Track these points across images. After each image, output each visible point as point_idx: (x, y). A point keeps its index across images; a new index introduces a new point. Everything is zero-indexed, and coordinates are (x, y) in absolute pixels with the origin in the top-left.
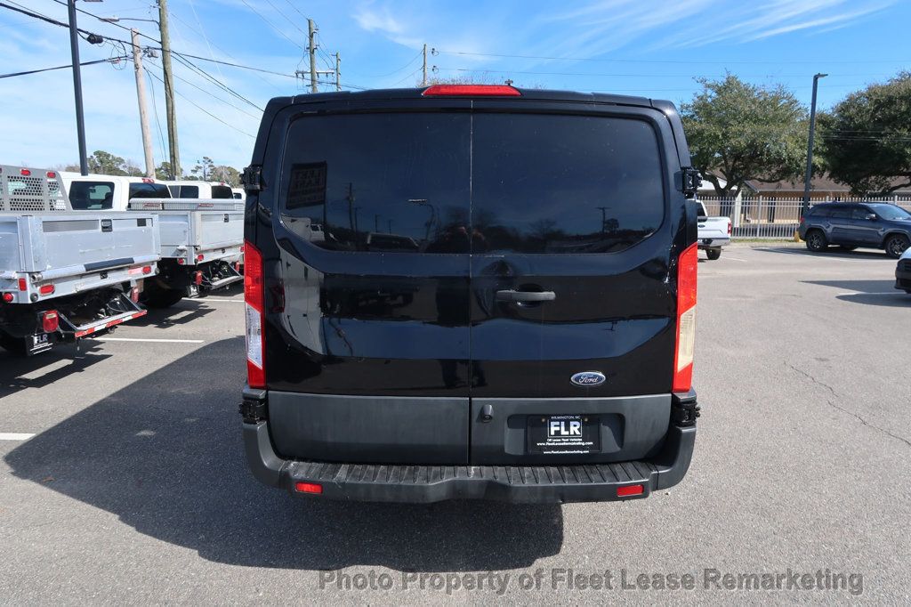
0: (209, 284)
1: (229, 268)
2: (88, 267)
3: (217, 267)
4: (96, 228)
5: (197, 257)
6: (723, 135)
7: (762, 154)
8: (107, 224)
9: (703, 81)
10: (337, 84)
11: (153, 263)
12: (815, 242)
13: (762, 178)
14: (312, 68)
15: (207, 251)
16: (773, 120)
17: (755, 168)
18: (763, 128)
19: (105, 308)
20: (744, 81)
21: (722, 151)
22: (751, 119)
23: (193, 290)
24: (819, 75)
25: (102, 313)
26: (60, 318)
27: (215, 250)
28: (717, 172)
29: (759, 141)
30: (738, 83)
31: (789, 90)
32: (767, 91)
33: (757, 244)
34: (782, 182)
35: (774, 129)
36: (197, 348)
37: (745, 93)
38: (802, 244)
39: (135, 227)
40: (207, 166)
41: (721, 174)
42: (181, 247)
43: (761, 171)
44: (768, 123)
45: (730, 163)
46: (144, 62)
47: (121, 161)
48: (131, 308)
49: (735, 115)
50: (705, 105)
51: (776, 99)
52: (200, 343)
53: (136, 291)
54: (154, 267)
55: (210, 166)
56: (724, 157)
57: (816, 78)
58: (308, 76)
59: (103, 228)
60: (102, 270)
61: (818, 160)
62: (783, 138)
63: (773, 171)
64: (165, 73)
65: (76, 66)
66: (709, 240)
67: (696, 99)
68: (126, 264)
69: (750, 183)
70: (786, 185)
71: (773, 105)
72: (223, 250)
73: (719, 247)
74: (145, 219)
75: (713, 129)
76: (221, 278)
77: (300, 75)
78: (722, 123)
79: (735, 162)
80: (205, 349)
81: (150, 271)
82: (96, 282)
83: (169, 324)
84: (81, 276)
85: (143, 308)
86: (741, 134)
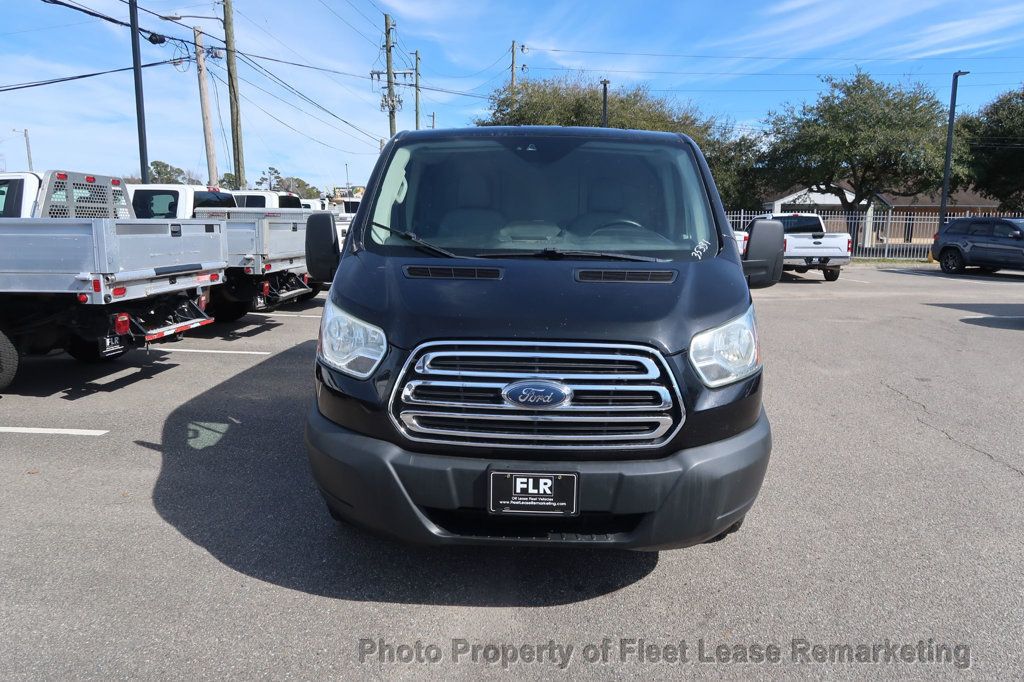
0: (276, 295)
1: (297, 280)
2: (159, 272)
3: (284, 279)
4: (166, 232)
5: (264, 266)
6: (851, 141)
7: (896, 163)
8: (176, 229)
9: (829, 80)
10: (416, 86)
11: (220, 270)
12: (951, 262)
13: (897, 190)
14: (388, 68)
15: (274, 261)
16: (909, 124)
17: (888, 179)
18: (896, 134)
19: (173, 314)
20: (877, 79)
21: (849, 160)
22: (884, 123)
23: (260, 302)
24: (960, 73)
25: (170, 320)
26: (131, 322)
27: (283, 260)
28: (844, 183)
29: (894, 147)
30: (871, 82)
31: (930, 90)
32: (904, 91)
33: (884, 265)
34: (920, 195)
35: (911, 135)
36: (264, 359)
37: (878, 93)
38: (936, 265)
39: (204, 233)
40: (273, 177)
41: (849, 186)
42: (248, 256)
43: (896, 183)
44: (904, 128)
45: (860, 174)
46: (207, 63)
47: (180, 172)
48: (199, 315)
49: (865, 119)
50: (831, 107)
51: (915, 99)
52: (267, 354)
53: (203, 298)
54: (222, 275)
55: (276, 178)
56: (853, 168)
57: (956, 76)
58: (384, 77)
59: (173, 232)
60: (171, 275)
61: (962, 171)
62: (921, 145)
63: (910, 183)
64: (230, 75)
65: (137, 68)
66: (826, 259)
67: (821, 100)
68: (194, 270)
69: (884, 196)
70: (923, 199)
71: (911, 107)
72: (291, 260)
73: (838, 266)
74: (212, 226)
75: (838, 135)
76: (288, 290)
77: (375, 76)
78: (849, 127)
79: (865, 172)
80: (271, 360)
81: (217, 279)
82: (165, 287)
83: (236, 337)
84: (151, 280)
85: (210, 316)
86: (872, 140)
